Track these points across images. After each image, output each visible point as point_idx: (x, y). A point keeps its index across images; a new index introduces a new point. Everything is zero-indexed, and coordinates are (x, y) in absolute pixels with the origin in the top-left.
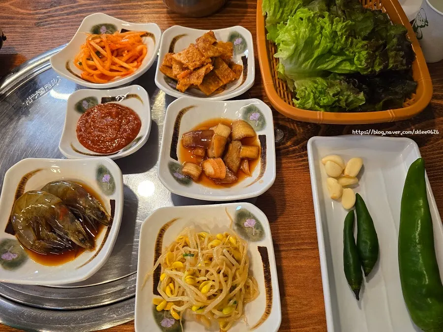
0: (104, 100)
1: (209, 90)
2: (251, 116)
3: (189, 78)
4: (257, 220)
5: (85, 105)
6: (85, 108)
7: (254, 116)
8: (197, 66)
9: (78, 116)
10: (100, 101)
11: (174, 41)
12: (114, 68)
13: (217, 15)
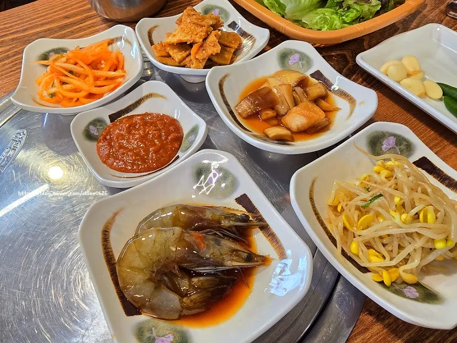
0: (113, 118)
1: (226, 59)
2: (289, 61)
3: (203, 50)
4: (395, 135)
5: (94, 131)
6: (95, 134)
7: (292, 61)
8: (204, 37)
9: (93, 145)
10: (108, 121)
11: (150, 34)
12: (99, 83)
13: (163, 11)
